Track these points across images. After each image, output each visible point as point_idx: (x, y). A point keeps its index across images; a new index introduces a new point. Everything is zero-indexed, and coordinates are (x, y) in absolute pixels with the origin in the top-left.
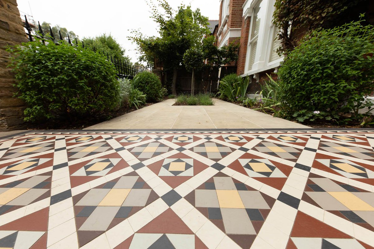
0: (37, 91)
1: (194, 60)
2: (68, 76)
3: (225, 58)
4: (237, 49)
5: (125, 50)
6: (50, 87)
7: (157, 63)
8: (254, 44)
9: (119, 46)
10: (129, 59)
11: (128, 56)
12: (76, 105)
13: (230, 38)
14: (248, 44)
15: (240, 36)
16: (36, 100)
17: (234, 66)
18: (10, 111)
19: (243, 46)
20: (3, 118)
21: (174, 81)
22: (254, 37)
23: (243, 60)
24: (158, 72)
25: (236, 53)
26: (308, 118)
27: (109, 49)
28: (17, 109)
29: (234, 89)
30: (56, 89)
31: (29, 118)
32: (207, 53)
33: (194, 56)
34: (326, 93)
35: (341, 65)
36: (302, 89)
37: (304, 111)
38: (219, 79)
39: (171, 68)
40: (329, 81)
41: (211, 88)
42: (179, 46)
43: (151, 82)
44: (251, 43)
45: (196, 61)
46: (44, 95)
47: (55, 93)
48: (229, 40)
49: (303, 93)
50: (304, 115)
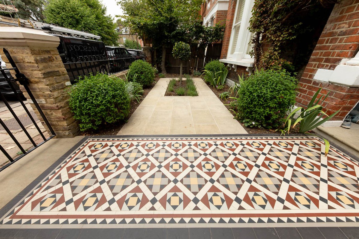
0: (88, 116)
1: (182, 55)
2: (105, 106)
3: (211, 38)
4: (223, 30)
5: (106, 8)
6: (96, 114)
7: (146, 39)
8: (238, 28)
9: (99, 3)
10: (112, 19)
11: (110, 15)
12: (110, 120)
13: (218, 11)
14: (233, 27)
15: (227, 10)
16: (89, 121)
17: (220, 43)
18: (72, 126)
19: (228, 27)
20: (70, 131)
21: (163, 59)
22: (238, 22)
23: (227, 43)
24: (148, 50)
25: (222, 33)
26: (249, 125)
27: (89, 8)
28: (74, 124)
29: (215, 77)
30: (99, 114)
31: (84, 130)
32: (195, 31)
33: (182, 51)
34: (259, 114)
35: (268, 100)
36: (249, 108)
37: (248, 120)
38: (205, 56)
39: (160, 46)
40: (261, 107)
41: (197, 64)
42: (167, 24)
43: (145, 72)
44: (235, 27)
45: (184, 56)
46: (92, 118)
47: (98, 116)
48: (217, 13)
49: (248, 110)
50: (248, 122)
